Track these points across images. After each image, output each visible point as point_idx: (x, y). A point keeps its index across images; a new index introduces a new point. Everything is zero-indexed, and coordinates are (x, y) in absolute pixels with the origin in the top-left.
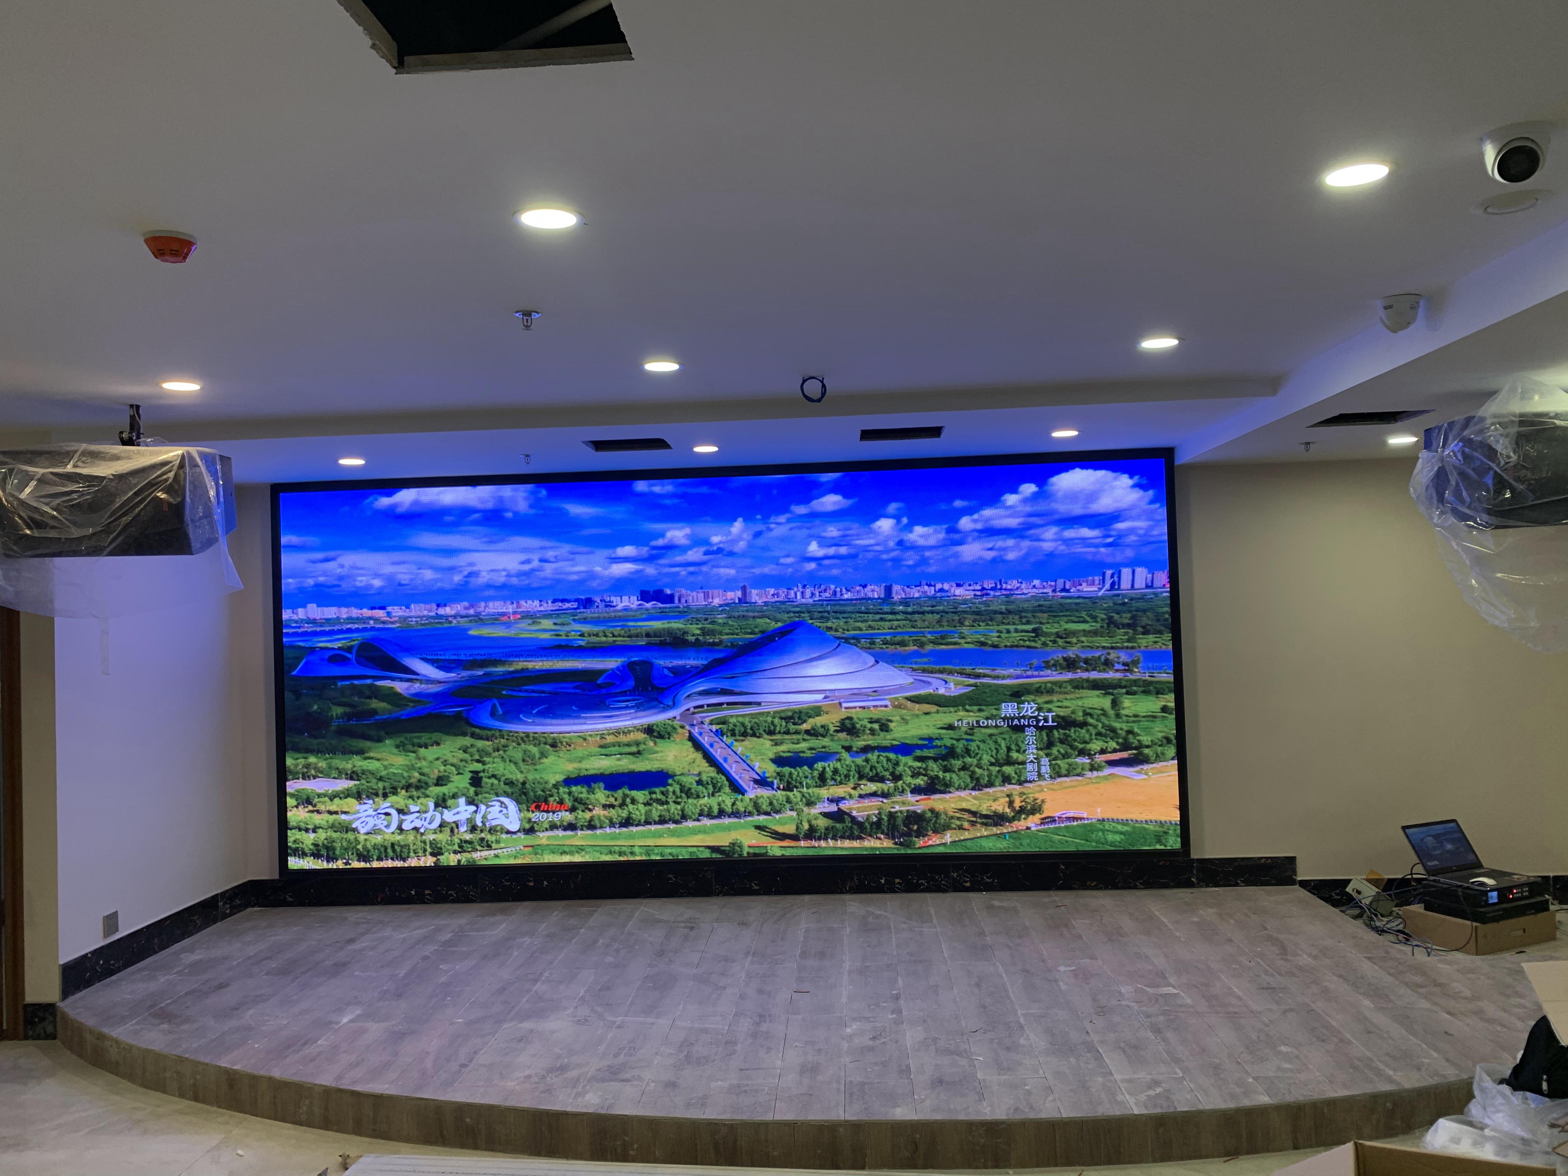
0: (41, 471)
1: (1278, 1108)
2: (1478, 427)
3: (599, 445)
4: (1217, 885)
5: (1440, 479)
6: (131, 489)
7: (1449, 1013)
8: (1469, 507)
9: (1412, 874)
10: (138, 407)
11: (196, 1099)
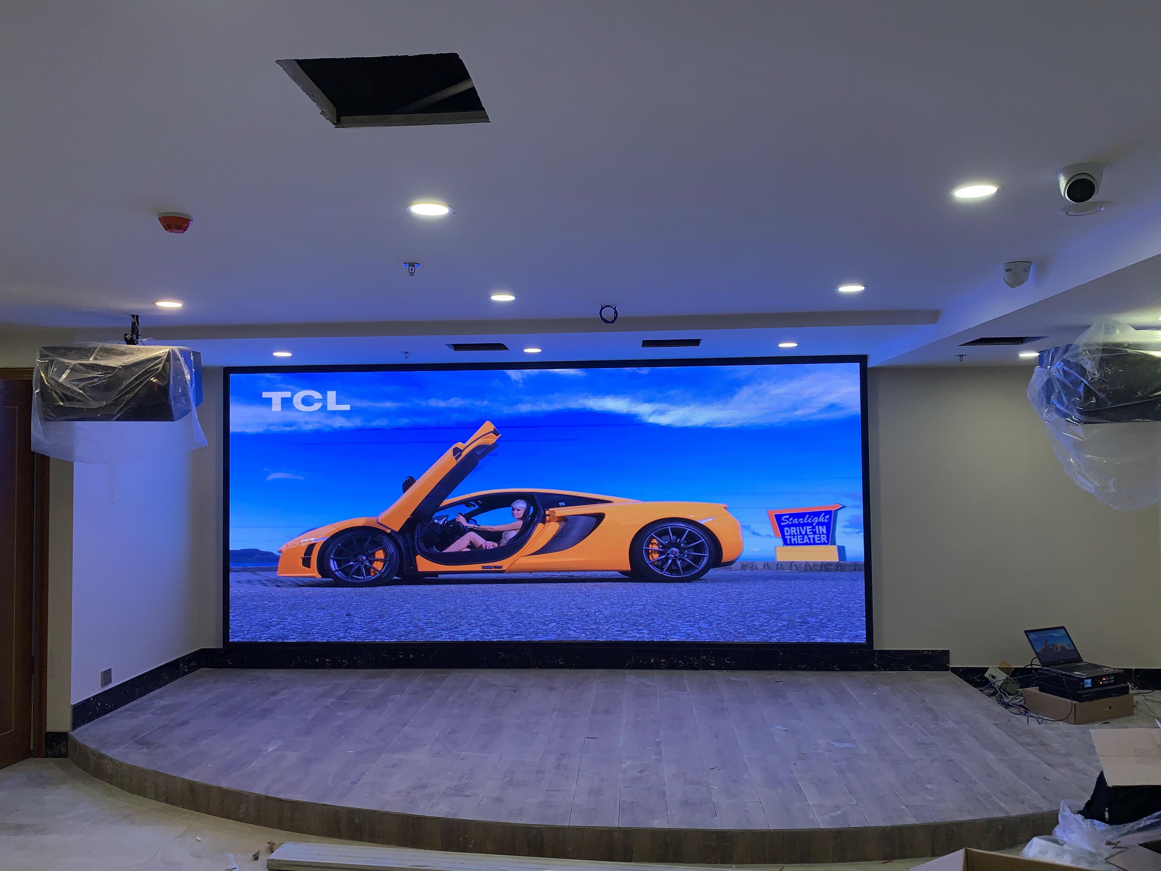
0: (74, 362)
1: (922, 827)
2: (1074, 352)
3: (457, 347)
4: (892, 669)
5: (1048, 387)
6: (133, 376)
7: (1048, 765)
8: (1067, 408)
9: (1032, 665)
10: (137, 317)
11: (167, 802)
